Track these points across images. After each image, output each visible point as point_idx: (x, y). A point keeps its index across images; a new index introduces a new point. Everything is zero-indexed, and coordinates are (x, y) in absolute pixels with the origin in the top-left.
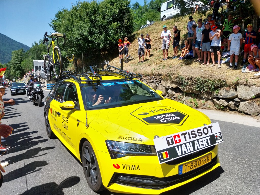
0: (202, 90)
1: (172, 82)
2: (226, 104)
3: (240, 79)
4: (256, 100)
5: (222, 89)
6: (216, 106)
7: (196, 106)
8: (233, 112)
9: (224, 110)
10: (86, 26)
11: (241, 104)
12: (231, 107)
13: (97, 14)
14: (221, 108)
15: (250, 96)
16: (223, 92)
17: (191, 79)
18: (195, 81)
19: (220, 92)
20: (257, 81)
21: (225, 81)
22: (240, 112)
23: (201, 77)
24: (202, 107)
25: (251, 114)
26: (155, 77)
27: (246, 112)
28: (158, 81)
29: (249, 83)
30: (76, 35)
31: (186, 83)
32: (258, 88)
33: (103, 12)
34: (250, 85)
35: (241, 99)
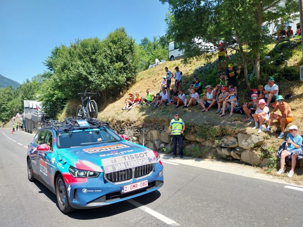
0: (204, 138)
2: (228, 153)
5: (224, 137)
7: (199, 156)
9: (227, 160)
11: (243, 154)
12: (233, 157)
13: (98, 54)
14: (224, 157)
15: (250, 145)
17: (194, 126)
18: (197, 128)
21: (226, 129)
22: (242, 162)
23: (204, 124)
24: (205, 157)
25: (252, 164)
26: (158, 124)
27: (247, 162)
28: (161, 127)
29: (248, 132)
32: (257, 137)
33: (105, 51)
34: (249, 134)
35: (242, 148)
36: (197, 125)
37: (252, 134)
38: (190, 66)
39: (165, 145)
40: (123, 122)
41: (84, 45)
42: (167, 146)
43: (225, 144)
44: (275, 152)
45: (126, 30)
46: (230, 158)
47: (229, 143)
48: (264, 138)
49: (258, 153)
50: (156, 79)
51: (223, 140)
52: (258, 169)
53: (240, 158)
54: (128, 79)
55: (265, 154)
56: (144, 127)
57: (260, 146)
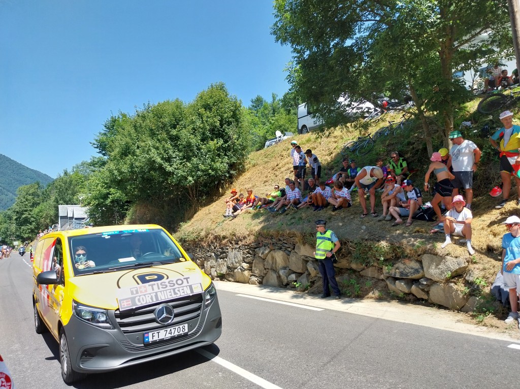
0: (365, 263)
7: (356, 294)
9: (406, 300)
11: (432, 289)
12: (416, 295)
13: (182, 126)
14: (400, 296)
15: (443, 275)
16: (399, 268)
17: (345, 243)
18: (351, 246)
21: (401, 247)
22: (432, 304)
23: (363, 239)
24: (368, 296)
25: (449, 307)
26: (284, 240)
27: (440, 303)
28: (289, 246)
29: (440, 251)
32: (455, 260)
33: (193, 122)
34: (441, 255)
35: (431, 279)
36: (351, 242)
37: (447, 255)
38: (336, 142)
39: (296, 277)
40: (224, 238)
41: (158, 114)
42: (300, 278)
43: (401, 273)
44: (488, 286)
46: (411, 297)
47: (407, 271)
48: (468, 262)
49: (460, 288)
50: (277, 165)
51: (396, 265)
52: (461, 316)
53: (429, 296)
54: (232, 166)
55: (472, 290)
56: (261, 245)
57: (461, 275)
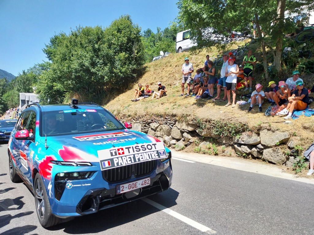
0: (222, 134)
1: (188, 125)
2: (249, 151)
3: (263, 123)
4: (280, 146)
5: (244, 133)
6: (237, 153)
7: (215, 153)
8: (257, 161)
9: (246, 158)
10: (87, 55)
11: (265, 151)
12: (254, 155)
13: (102, 42)
14: (243, 155)
15: (274, 143)
16: (244, 138)
17: (210, 121)
18: (213, 123)
19: (242, 137)
20: (281, 125)
21: (246, 124)
22: (264, 160)
23: (221, 119)
24: (222, 154)
25: (275, 163)
26: (169, 118)
27: (270, 160)
28: (172, 122)
29: (272, 128)
30: (75, 65)
31: (203, 126)
32: (282, 133)
33: (109, 40)
34: (273, 130)
35: (265, 145)
36: (213, 120)
37: (277, 130)
39: (176, 142)
40: (129, 116)
41: (87, 33)
42: (178, 143)
45: (131, 18)
46: (250, 156)
47: (249, 140)
48: (290, 135)
53: (262, 156)
54: (134, 71)
55: (292, 152)
56: (153, 122)
57: (285, 143)
